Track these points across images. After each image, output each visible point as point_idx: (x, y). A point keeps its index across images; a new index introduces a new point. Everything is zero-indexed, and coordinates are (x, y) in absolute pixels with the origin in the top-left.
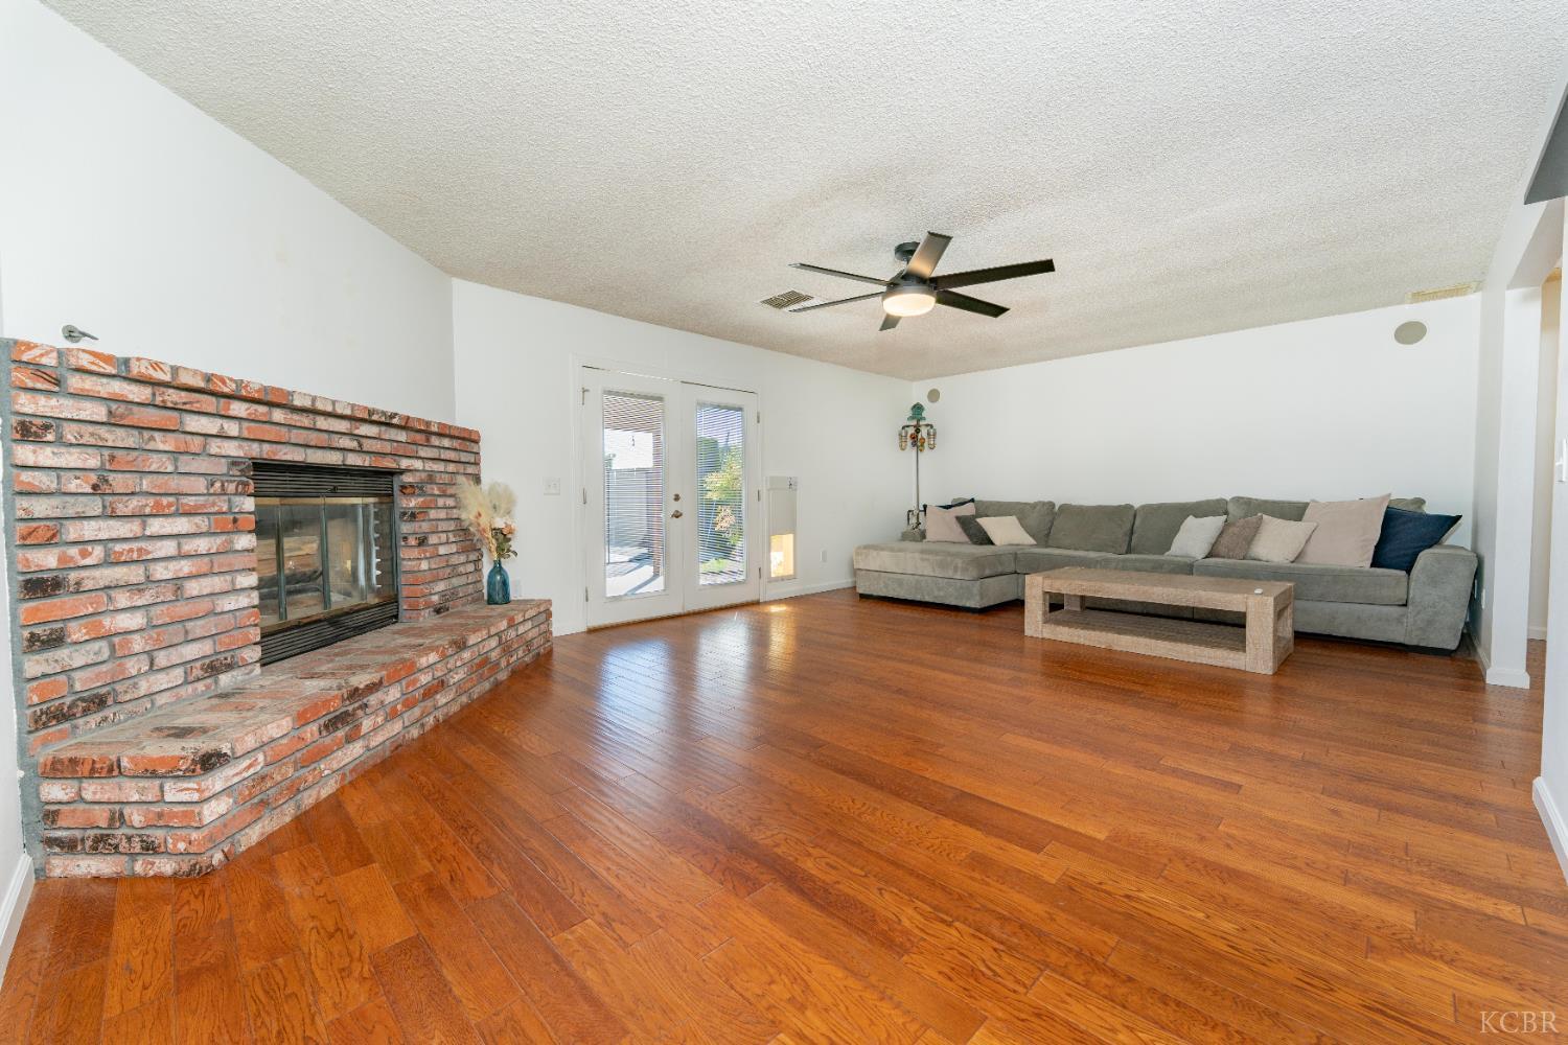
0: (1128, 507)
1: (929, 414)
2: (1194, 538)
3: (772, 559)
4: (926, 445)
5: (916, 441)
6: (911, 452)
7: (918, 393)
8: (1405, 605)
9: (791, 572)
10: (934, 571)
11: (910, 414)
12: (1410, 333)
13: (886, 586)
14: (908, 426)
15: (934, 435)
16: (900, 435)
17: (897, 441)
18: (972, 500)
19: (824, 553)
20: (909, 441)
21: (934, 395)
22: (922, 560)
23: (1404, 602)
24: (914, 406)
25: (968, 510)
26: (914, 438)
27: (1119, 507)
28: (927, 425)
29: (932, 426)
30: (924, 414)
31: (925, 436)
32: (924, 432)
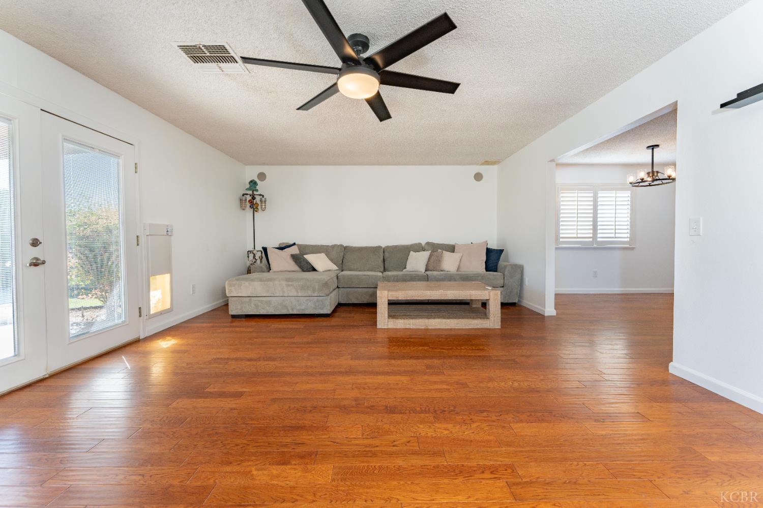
0: (379, 247)
1: (261, 187)
2: (417, 262)
3: (151, 298)
4: (259, 207)
5: (254, 207)
6: (249, 212)
7: (251, 173)
8: (502, 287)
9: (168, 306)
10: (297, 292)
11: (248, 186)
12: (478, 177)
13: (256, 306)
14: (247, 194)
15: (265, 201)
16: (241, 200)
17: (238, 202)
18: (294, 244)
19: (194, 287)
20: (248, 205)
21: (262, 176)
22: (288, 285)
23: (502, 286)
24: (251, 182)
25: (294, 250)
26: (251, 202)
27: (376, 247)
28: (260, 195)
29: (263, 196)
30: (258, 187)
31: (259, 202)
32: (258, 199)
